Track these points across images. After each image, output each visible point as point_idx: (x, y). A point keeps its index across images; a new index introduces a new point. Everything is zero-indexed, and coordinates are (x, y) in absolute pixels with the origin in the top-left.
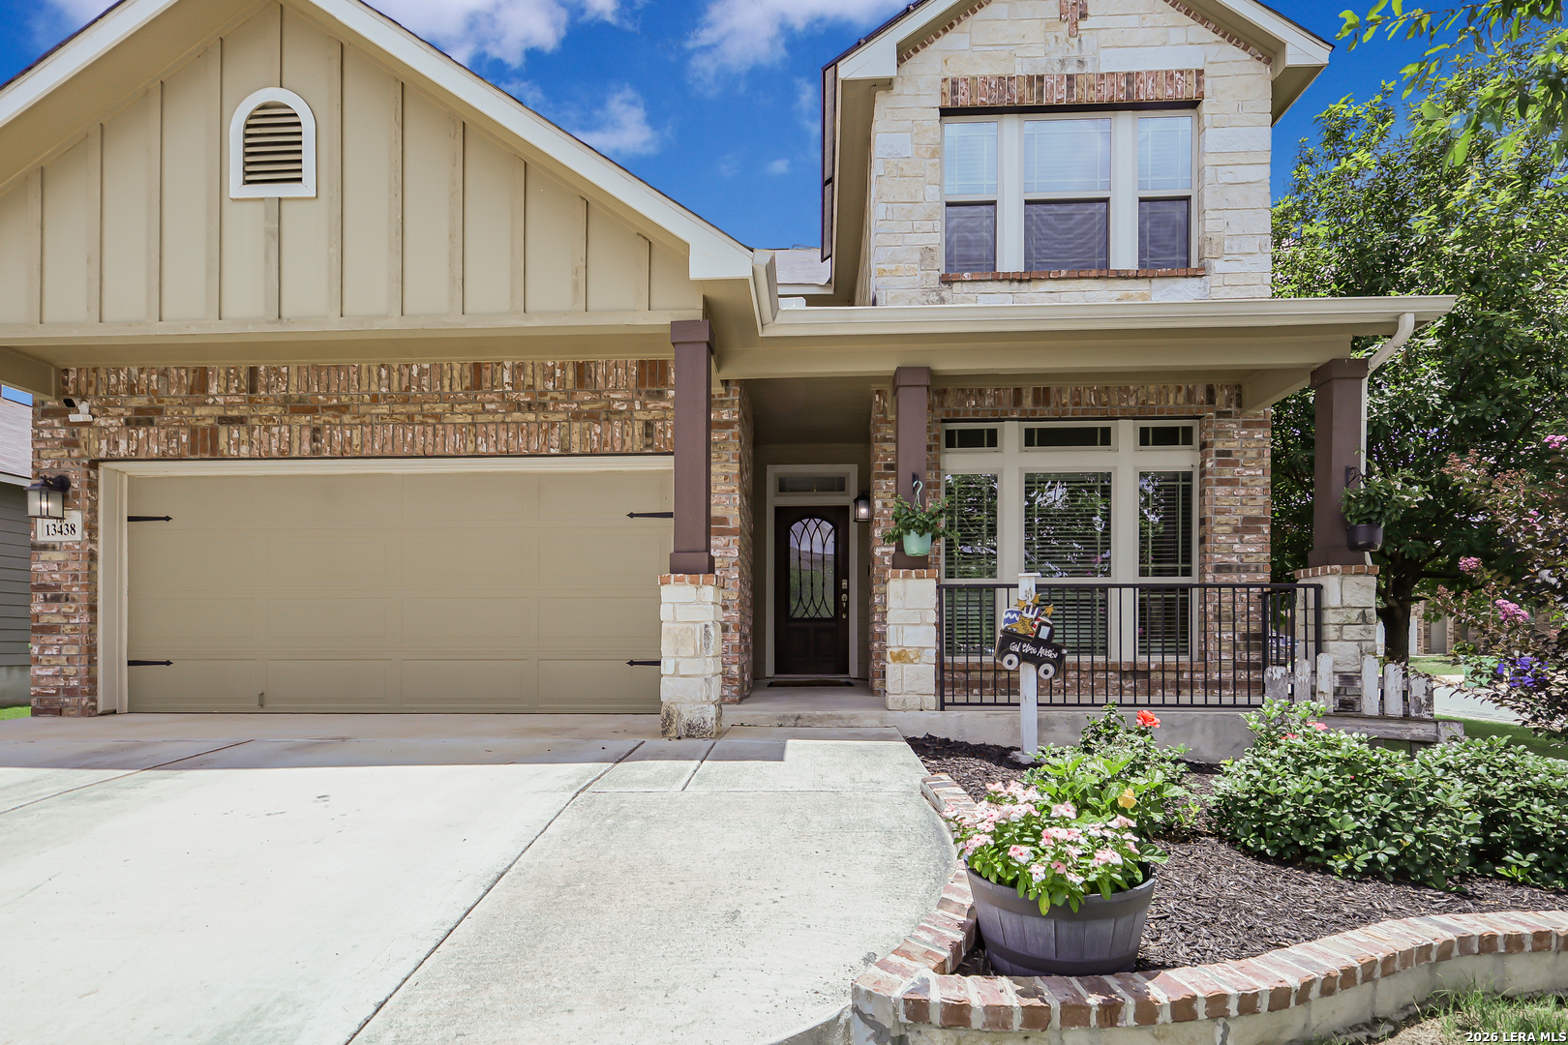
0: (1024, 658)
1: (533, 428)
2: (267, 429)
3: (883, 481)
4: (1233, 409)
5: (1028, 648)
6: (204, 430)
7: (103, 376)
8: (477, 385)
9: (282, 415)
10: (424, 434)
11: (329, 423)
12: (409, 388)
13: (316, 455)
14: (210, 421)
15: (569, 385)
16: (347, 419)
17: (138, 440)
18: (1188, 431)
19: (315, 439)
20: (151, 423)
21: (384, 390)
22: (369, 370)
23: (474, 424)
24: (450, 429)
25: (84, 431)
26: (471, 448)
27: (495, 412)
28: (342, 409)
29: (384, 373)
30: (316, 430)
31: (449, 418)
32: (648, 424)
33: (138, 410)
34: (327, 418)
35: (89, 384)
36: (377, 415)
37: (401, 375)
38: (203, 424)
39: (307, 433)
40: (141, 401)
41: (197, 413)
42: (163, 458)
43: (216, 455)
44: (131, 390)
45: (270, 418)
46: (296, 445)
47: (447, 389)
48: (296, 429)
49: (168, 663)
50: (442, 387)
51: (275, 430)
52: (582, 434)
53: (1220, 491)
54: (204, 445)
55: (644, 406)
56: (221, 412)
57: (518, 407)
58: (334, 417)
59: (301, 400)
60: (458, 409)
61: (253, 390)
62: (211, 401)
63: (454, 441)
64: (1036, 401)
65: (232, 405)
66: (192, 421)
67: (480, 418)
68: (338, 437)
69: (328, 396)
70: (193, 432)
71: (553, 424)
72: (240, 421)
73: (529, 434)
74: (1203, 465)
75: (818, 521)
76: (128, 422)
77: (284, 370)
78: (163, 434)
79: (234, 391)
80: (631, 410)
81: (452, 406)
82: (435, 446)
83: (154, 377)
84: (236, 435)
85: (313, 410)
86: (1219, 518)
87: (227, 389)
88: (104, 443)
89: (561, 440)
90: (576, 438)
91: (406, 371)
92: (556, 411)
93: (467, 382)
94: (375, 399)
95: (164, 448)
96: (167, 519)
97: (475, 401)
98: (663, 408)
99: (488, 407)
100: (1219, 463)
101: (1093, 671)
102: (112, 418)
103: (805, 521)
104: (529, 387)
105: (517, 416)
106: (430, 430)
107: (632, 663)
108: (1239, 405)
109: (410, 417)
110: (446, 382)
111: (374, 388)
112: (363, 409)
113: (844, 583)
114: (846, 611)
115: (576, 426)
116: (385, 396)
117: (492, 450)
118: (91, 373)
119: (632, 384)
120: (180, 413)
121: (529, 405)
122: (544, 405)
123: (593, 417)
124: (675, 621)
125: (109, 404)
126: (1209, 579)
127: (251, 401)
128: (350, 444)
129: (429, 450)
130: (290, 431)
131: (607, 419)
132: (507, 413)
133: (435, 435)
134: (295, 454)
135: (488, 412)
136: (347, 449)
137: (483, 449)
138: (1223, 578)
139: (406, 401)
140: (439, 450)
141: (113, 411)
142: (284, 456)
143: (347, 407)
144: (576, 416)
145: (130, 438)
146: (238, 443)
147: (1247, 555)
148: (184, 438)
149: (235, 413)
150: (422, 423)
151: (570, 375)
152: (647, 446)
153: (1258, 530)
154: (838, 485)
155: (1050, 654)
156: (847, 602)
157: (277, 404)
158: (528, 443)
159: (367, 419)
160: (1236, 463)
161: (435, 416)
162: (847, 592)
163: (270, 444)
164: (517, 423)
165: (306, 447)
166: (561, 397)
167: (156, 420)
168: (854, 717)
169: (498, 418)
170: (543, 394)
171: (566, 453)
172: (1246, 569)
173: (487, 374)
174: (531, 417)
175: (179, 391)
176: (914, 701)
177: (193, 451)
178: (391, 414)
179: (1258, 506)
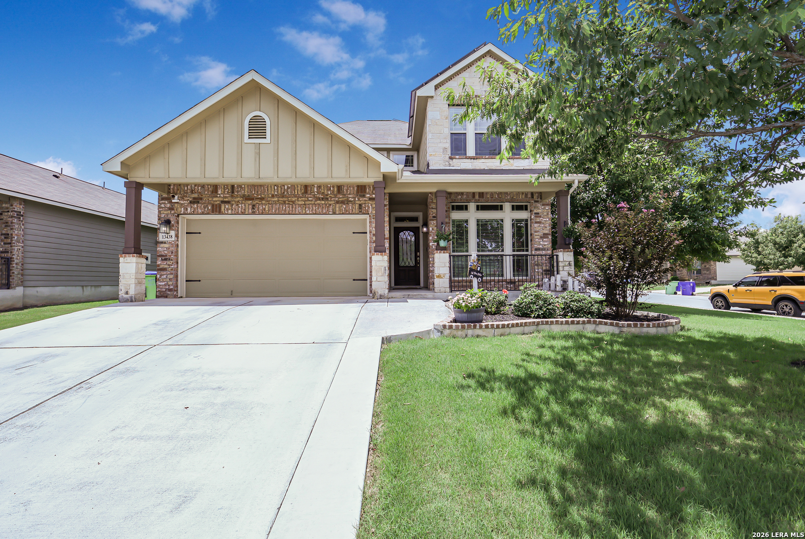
0: (475, 276)
1: (324, 206)
2: (237, 205)
3: (432, 222)
4: (539, 200)
5: (475, 273)
6: (216, 205)
7: (183, 187)
8: (306, 192)
9: (242, 201)
10: (289, 207)
11: (258, 203)
12: (284, 193)
13: (253, 213)
14: (219, 202)
15: (335, 193)
16: (264, 202)
17: (194, 208)
18: (526, 206)
19: (253, 209)
20: (198, 202)
21: (276, 193)
22: (271, 187)
23: (305, 204)
24: (297, 206)
25: (176, 205)
26: (304, 212)
27: (312, 201)
28: (262, 199)
29: (276, 188)
30: (254, 206)
31: (297, 202)
32: (360, 205)
33: (194, 198)
34: (257, 202)
35: (178, 190)
36: (274, 201)
37: (281, 189)
38: (216, 203)
39: (251, 206)
40: (196, 195)
41: (214, 200)
42: (203, 214)
43: (220, 213)
44: (192, 192)
45: (238, 202)
46: (247, 210)
47: (296, 193)
48: (247, 205)
49: (200, 281)
50: (295, 193)
51: (240, 205)
52: (339, 208)
53: (536, 225)
54: (216, 209)
55: (359, 199)
56: (222, 200)
57: (319, 199)
58: (260, 201)
59: (249, 196)
60: (300, 199)
61: (233, 192)
62: (219, 196)
63: (299, 209)
64: (479, 197)
65: (226, 197)
66: (212, 202)
67: (307, 203)
68: (261, 208)
69: (258, 195)
70: (213, 206)
71: (330, 205)
72: (228, 202)
73: (323, 208)
74: (531, 217)
75: (409, 232)
76: (191, 202)
77: (243, 186)
78: (202, 206)
79: (226, 193)
80: (355, 200)
81: (298, 199)
82: (292, 211)
83: (200, 188)
84: (227, 207)
85: (252, 199)
86: (536, 233)
87: (224, 192)
88: (183, 209)
89: (333, 210)
90: (337, 209)
91: (283, 187)
92: (331, 201)
93: (303, 191)
94: (273, 196)
95: (203, 211)
96: (200, 233)
97: (305, 197)
98: (365, 200)
99: (309, 199)
100: (535, 216)
102: (186, 201)
103: (404, 232)
104: (323, 193)
105: (319, 202)
106: (291, 206)
107: (354, 280)
108: (541, 199)
109: (284, 202)
110: (296, 191)
111: (273, 192)
112: (269, 199)
113: (418, 254)
114: (419, 263)
115: (338, 205)
116: (276, 195)
117: (311, 213)
118: (178, 186)
119: (355, 193)
120: (208, 200)
121: (323, 198)
122: (327, 199)
123: (343, 202)
124: (376, 266)
125: (184, 196)
127: (232, 196)
128: (265, 210)
129: (291, 212)
130: (245, 206)
131: (347, 203)
132: (316, 201)
133: (292, 208)
134: (247, 213)
135: (309, 200)
136: (264, 211)
137: (308, 212)
138: (538, 253)
139: (283, 197)
140: (294, 212)
141: (185, 198)
142: (243, 213)
143: (264, 198)
144: (338, 202)
145: (191, 207)
146: (228, 209)
147: (545, 245)
148: (210, 208)
149: (227, 200)
150: (288, 204)
151: (336, 189)
152: (360, 212)
153: (548, 238)
154: (415, 219)
155: (480, 275)
156: (419, 260)
157: (241, 197)
158: (322, 210)
159: (270, 202)
160: (540, 217)
161: (292, 202)
162: (419, 257)
163: (238, 210)
164: (319, 204)
165: (250, 211)
166: (332, 196)
167: (200, 202)
169: (313, 202)
170: (327, 195)
171: (334, 213)
172: (543, 249)
173: (309, 189)
174: (323, 202)
175: (208, 192)
176: (443, 289)
177: (213, 212)
178: (278, 201)
179: (548, 230)
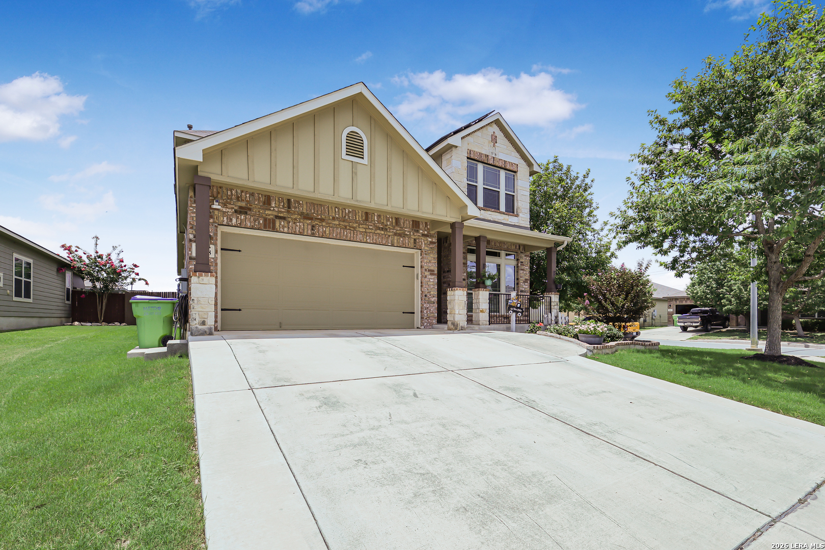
0: (514, 311)
1: (384, 236)
2: (294, 223)
4: (523, 251)
5: (515, 309)
6: (270, 220)
7: (225, 191)
8: (367, 219)
9: (300, 219)
10: (350, 233)
11: (317, 224)
12: (345, 217)
13: (313, 235)
14: (272, 217)
15: (394, 224)
16: (324, 224)
17: (241, 219)
19: (312, 230)
20: (246, 213)
21: (337, 216)
22: (332, 208)
23: (366, 232)
24: (358, 233)
25: (216, 212)
26: (365, 240)
27: (372, 229)
28: (322, 220)
29: (337, 210)
30: (313, 226)
31: (358, 229)
32: (415, 240)
33: (241, 207)
34: (317, 223)
35: (218, 193)
36: (335, 224)
37: (342, 212)
38: (269, 217)
39: (310, 227)
40: (243, 204)
41: (266, 213)
42: (252, 228)
43: (274, 229)
44: (238, 198)
45: (295, 219)
46: (306, 230)
47: (357, 219)
48: (306, 225)
49: (240, 310)
50: (356, 218)
51: (298, 224)
52: (397, 240)
53: (521, 272)
54: (269, 225)
55: (413, 234)
56: (276, 214)
57: (379, 228)
58: (320, 222)
59: (307, 214)
60: (361, 226)
61: (289, 207)
62: (272, 209)
63: (360, 237)
65: (281, 212)
66: (264, 215)
67: (368, 231)
68: (321, 230)
69: (318, 215)
70: (265, 220)
71: (389, 236)
72: (284, 218)
73: (382, 238)
74: (517, 264)
76: (236, 211)
77: (301, 202)
78: (252, 219)
79: (281, 207)
80: (410, 234)
81: (359, 225)
82: (354, 238)
83: (248, 195)
84: (282, 223)
85: (311, 219)
86: (521, 278)
87: (279, 205)
88: (225, 218)
89: (392, 241)
90: (395, 241)
91: (344, 211)
92: (390, 232)
93: (364, 218)
94: (334, 218)
95: (252, 224)
96: (240, 251)
97: (366, 225)
98: (419, 236)
99: (370, 227)
100: (521, 265)
101: (499, 317)
102: (229, 209)
104: (383, 223)
105: (378, 231)
106: (352, 232)
107: (403, 313)
108: (525, 251)
109: (346, 227)
110: (357, 217)
111: (333, 214)
112: (329, 221)
115: (396, 237)
116: (337, 218)
117: (371, 242)
118: (219, 189)
119: (411, 227)
120: (259, 212)
121: (382, 228)
122: (386, 229)
123: (400, 235)
124: (458, 300)
125: (227, 202)
126: (519, 294)
127: (288, 212)
128: (325, 233)
129: (352, 239)
130: (304, 225)
131: (404, 236)
132: (376, 230)
133: (354, 234)
134: (305, 234)
135: (370, 229)
136: (324, 234)
137: (369, 241)
138: (523, 294)
139: (344, 221)
140: (355, 239)
141: (229, 206)
142: (301, 234)
143: (324, 220)
144: (395, 234)
145: (237, 218)
146: (284, 227)
147: (526, 288)
148: (261, 222)
149: (282, 215)
150: (349, 229)
151: (394, 221)
152: (415, 246)
153: (528, 282)
155: (520, 310)
157: (298, 214)
158: (382, 241)
159: (331, 225)
160: (523, 265)
161: (353, 227)
163: (296, 229)
164: (379, 234)
165: (309, 232)
166: (391, 227)
167: (249, 212)
168: (473, 327)
169: (373, 231)
170: (386, 225)
171: (393, 245)
172: (525, 292)
173: (370, 216)
174: (383, 232)
175: (259, 203)
176: (485, 322)
177: (265, 227)
178: (339, 225)
179: (527, 276)
